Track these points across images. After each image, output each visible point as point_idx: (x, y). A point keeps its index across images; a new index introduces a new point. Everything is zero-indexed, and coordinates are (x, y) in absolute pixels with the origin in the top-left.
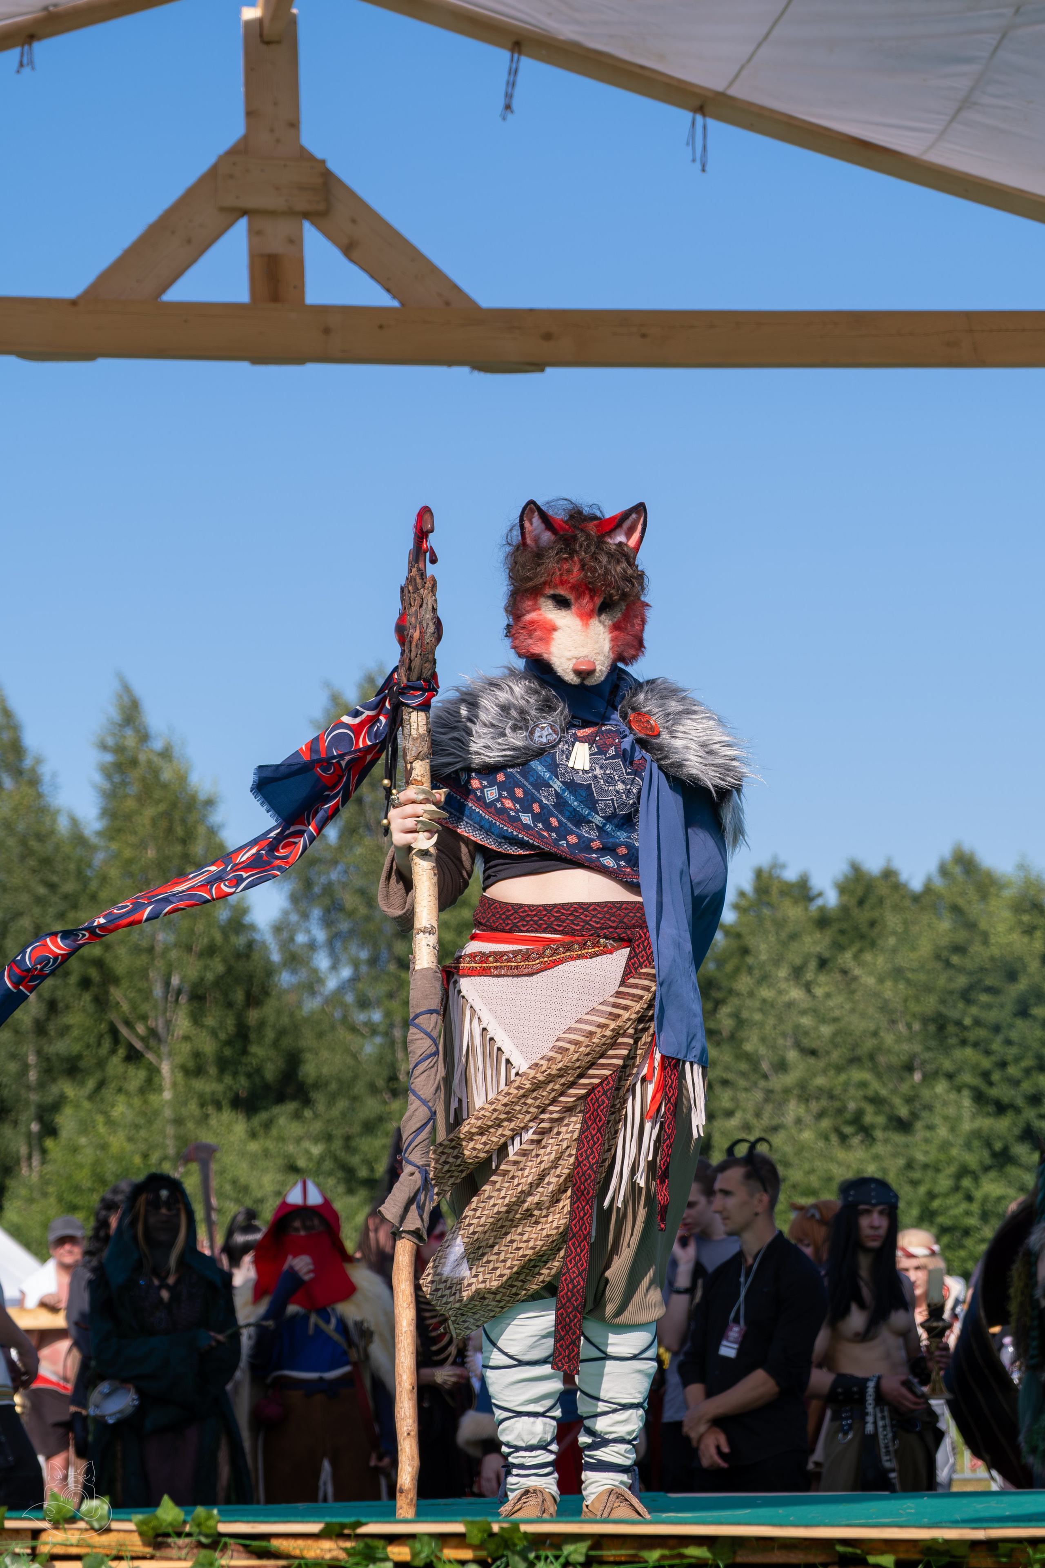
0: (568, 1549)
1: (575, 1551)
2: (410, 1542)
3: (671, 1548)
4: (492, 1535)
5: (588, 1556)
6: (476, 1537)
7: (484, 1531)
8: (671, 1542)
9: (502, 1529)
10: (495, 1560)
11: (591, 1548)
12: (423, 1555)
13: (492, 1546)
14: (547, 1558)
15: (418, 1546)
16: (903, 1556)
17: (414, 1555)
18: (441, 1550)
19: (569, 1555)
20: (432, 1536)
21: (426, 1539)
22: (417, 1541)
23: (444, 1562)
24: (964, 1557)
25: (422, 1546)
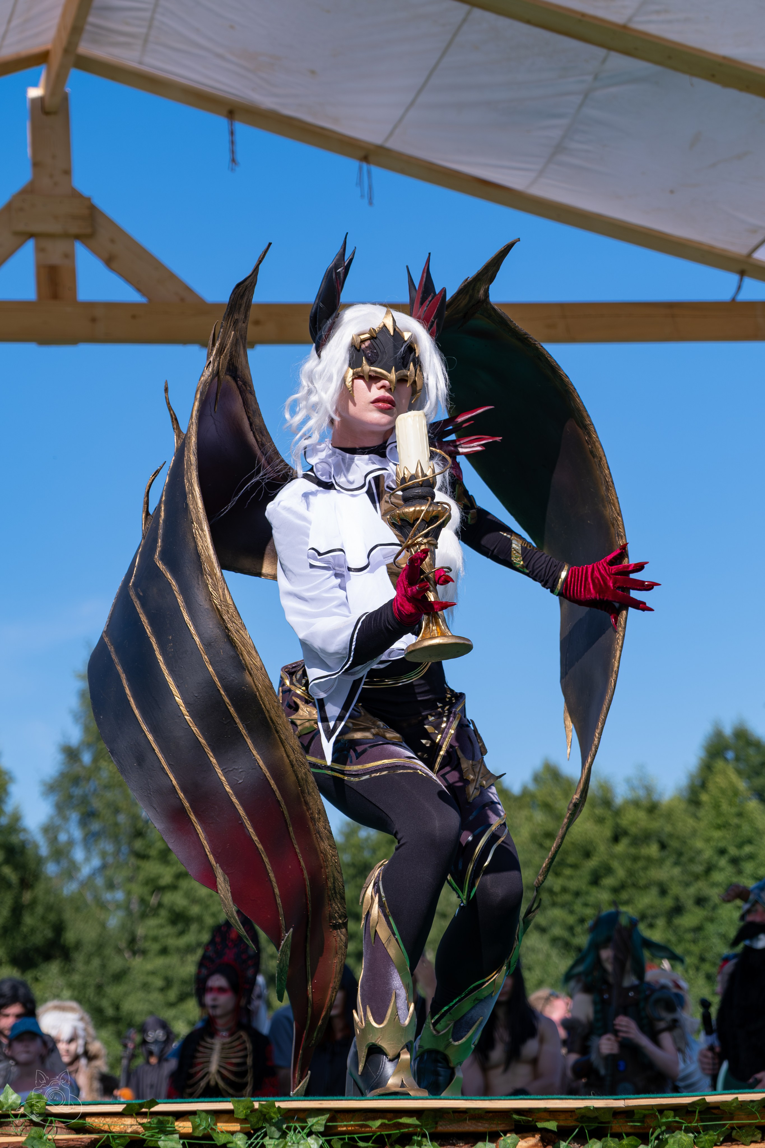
0: (311, 1121)
1: (317, 1123)
2: (191, 1117)
3: (389, 1120)
4: (253, 1111)
5: (326, 1127)
6: (241, 1114)
7: (248, 1108)
8: (389, 1115)
9: (261, 1105)
10: (256, 1131)
11: (328, 1121)
12: (201, 1128)
13: (253, 1120)
14: (295, 1129)
15: (198, 1120)
16: (562, 1123)
17: (195, 1128)
18: (215, 1124)
19: (313, 1125)
20: (208, 1112)
21: (204, 1115)
22: (197, 1116)
23: (218, 1132)
24: (609, 1123)
25: (201, 1121)
